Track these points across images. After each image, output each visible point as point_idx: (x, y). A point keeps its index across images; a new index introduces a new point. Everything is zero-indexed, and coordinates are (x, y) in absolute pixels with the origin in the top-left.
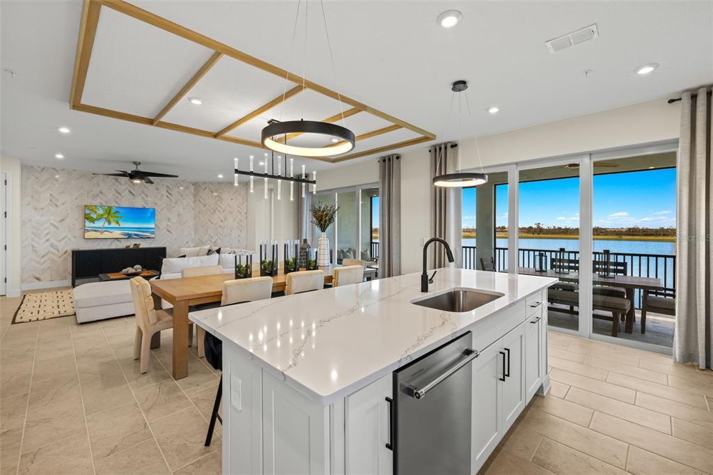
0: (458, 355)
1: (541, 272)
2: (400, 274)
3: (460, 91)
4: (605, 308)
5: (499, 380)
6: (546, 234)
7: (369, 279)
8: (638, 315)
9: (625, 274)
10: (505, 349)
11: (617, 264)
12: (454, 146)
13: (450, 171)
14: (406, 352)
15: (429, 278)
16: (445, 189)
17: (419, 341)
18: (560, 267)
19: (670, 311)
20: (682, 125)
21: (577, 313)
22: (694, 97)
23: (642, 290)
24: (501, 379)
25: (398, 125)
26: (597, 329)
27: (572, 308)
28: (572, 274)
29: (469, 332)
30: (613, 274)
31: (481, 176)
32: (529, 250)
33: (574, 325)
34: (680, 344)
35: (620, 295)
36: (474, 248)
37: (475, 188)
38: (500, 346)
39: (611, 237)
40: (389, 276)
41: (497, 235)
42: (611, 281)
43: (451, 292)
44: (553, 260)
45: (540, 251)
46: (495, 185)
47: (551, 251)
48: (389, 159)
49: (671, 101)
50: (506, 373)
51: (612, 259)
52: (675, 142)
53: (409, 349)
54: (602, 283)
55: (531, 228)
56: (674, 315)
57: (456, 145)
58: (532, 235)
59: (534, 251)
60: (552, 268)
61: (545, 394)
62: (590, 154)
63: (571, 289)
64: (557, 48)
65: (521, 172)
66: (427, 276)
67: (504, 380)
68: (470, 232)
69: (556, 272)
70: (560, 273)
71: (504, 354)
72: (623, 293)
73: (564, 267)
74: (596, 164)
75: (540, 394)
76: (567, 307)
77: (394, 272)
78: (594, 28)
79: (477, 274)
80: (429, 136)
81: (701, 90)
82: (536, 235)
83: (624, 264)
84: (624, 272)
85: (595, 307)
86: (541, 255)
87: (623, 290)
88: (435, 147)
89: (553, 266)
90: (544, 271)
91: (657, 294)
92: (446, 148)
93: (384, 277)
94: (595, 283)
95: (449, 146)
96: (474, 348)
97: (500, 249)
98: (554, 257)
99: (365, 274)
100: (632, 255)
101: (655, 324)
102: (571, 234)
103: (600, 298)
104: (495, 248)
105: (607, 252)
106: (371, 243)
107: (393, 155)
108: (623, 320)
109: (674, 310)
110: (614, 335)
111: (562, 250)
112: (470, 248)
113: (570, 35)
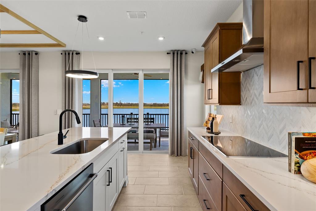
0: (85, 179)
1: (123, 125)
2: (38, 136)
3: (83, 22)
4: (147, 138)
5: (106, 186)
6: (123, 106)
7: (10, 142)
8: (158, 139)
9: (154, 123)
10: (110, 168)
11: (151, 119)
12: (78, 53)
13: (75, 68)
14: (51, 188)
15: (64, 135)
16: (72, 79)
17: (61, 177)
18: (131, 122)
19: (167, 136)
20: (171, 64)
21: (138, 143)
22: (174, 54)
23: (159, 129)
24: (108, 185)
25: (37, 31)
26: (145, 149)
27: (135, 140)
28: (136, 125)
29: (92, 163)
30: (150, 123)
31: (95, 74)
32: (117, 114)
33: (137, 148)
34: (170, 148)
35: (152, 132)
36: (89, 114)
37: (90, 80)
38: (106, 168)
39: (148, 107)
40: (29, 138)
41: (102, 107)
42: (149, 126)
43: (78, 142)
44: (128, 119)
45: (122, 114)
46: (101, 80)
47: (127, 115)
48: (29, 54)
49: (168, 53)
50: (110, 181)
51: (150, 117)
52: (169, 70)
53: (53, 185)
54: (147, 128)
55: (117, 103)
56: (168, 137)
57: (79, 53)
58: (117, 107)
59: (120, 114)
60: (127, 123)
61: (126, 185)
62: (143, 70)
63: (135, 132)
64: (132, 16)
65: (114, 74)
66: (62, 134)
67: (109, 185)
68: (85, 105)
69: (129, 125)
70: (131, 125)
71: (109, 171)
72: (153, 131)
73: (133, 122)
74: (145, 75)
75: (124, 186)
76: (133, 141)
77: (33, 135)
78: (145, 13)
79: (91, 130)
80: (61, 44)
81: (175, 51)
82: (119, 107)
83: (153, 119)
84: (153, 122)
85: (144, 139)
86: (123, 117)
87: (153, 130)
88: (65, 51)
89: (128, 122)
90: (124, 125)
91: (163, 130)
92: (73, 54)
93: (24, 139)
94: (144, 128)
95: (74, 53)
96: (94, 172)
97: (103, 114)
98: (128, 117)
99: (6, 138)
100: (156, 115)
101: (163, 142)
102: (134, 106)
103: (146, 134)
104: (101, 114)
105: (148, 114)
106: (11, 114)
107: (32, 51)
108: (153, 143)
109: (168, 135)
110: (151, 150)
111: (132, 114)
112: (87, 114)
113: (136, 13)
